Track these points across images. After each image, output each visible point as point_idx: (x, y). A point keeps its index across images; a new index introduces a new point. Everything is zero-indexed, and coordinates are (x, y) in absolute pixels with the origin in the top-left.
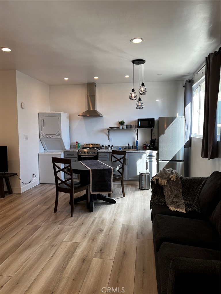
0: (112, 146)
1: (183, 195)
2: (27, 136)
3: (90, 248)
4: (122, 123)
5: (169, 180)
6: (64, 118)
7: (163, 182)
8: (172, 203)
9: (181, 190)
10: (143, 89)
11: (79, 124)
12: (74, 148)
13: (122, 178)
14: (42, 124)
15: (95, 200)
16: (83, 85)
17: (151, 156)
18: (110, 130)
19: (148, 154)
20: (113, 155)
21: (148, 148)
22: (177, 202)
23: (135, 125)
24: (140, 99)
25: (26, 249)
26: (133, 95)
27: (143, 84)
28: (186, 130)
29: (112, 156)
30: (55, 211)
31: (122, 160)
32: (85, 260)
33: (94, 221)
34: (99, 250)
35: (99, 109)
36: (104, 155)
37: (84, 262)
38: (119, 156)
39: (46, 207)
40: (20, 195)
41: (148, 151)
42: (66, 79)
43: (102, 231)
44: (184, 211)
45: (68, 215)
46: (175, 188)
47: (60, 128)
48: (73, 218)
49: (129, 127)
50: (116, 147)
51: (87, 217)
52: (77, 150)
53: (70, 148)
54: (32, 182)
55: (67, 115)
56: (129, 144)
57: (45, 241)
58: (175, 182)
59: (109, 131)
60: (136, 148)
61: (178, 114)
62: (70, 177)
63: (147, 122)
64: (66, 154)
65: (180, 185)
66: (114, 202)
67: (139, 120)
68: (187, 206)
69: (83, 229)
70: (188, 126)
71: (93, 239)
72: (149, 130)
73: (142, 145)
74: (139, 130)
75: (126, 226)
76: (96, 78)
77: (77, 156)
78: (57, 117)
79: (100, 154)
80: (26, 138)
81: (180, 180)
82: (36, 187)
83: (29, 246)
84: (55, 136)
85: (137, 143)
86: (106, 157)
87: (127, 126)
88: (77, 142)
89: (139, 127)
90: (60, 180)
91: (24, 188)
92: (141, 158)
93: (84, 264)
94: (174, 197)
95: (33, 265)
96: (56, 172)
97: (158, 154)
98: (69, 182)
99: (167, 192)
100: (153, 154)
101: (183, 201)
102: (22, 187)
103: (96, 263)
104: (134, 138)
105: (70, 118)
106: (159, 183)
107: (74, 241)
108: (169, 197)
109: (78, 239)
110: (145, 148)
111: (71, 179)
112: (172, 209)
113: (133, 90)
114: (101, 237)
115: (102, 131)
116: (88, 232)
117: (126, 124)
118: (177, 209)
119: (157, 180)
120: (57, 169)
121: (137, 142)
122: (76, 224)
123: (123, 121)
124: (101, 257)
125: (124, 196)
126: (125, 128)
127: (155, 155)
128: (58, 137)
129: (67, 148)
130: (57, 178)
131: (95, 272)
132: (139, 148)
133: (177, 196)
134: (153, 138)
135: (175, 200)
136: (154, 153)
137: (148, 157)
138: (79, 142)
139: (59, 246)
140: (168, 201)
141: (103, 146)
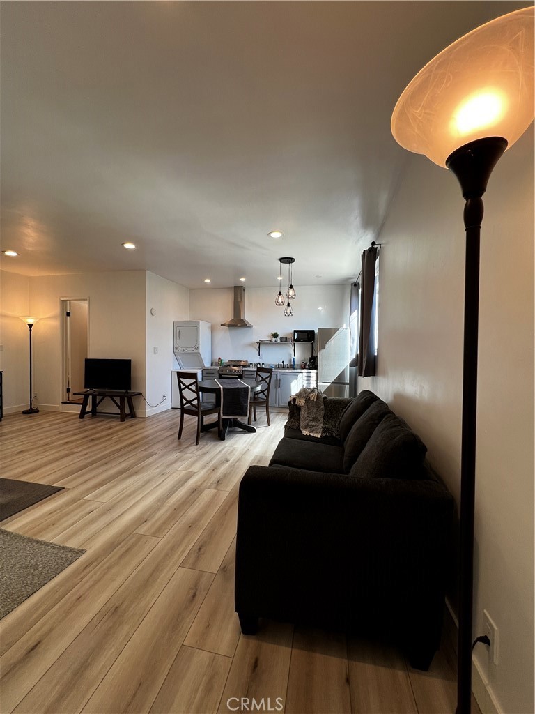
0: (263, 364)
1: (324, 419)
2: (157, 348)
3: (205, 479)
4: (275, 335)
5: (308, 400)
6: (204, 329)
7: (301, 402)
8: (306, 427)
9: (323, 413)
10: (291, 292)
11: (223, 335)
12: (216, 365)
13: (267, 402)
14: (177, 335)
15: (230, 427)
16: (229, 288)
17: (309, 377)
18: (260, 344)
19: (305, 375)
20: (259, 373)
21: (307, 367)
22: (313, 426)
23: (291, 337)
24: (289, 305)
25: (131, 476)
26: (280, 300)
27: (291, 287)
28: (352, 344)
29: (257, 374)
30: (179, 438)
31: (268, 380)
32: (196, 491)
33: (222, 450)
34: (216, 481)
35: (247, 317)
36: (250, 374)
37: (194, 492)
38: (265, 375)
39: (170, 433)
40: (144, 419)
41: (305, 371)
42: (207, 281)
43: (227, 461)
44: (319, 436)
45: (193, 443)
46: (315, 410)
47: (197, 341)
48: (198, 446)
49: (284, 340)
50: (267, 365)
51: (215, 446)
52: (218, 368)
53: (212, 365)
54: (161, 406)
55: (209, 325)
56: (283, 362)
57: (156, 469)
58: (317, 403)
60: (292, 366)
61: (342, 324)
62: (195, 396)
63: (306, 334)
64: (205, 372)
65: (322, 406)
66: (254, 431)
67: (295, 331)
68: (325, 430)
69: (207, 458)
70: (353, 340)
71: (214, 469)
72: (309, 344)
73: (300, 363)
74: (297, 344)
75: (258, 457)
76: (243, 280)
77: (217, 375)
78: (194, 327)
79: (245, 373)
80: (155, 351)
81: (322, 400)
82: (165, 412)
83: (136, 473)
84: (191, 350)
85: (294, 361)
87: (281, 338)
88: (219, 358)
89: (295, 340)
90: (186, 400)
91: (149, 411)
92: (296, 379)
93: (193, 494)
94: (310, 420)
95: (134, 492)
96: (181, 390)
97: (317, 374)
98: (195, 402)
99: (303, 413)
100: (311, 375)
101: (322, 425)
102: (147, 410)
103: (207, 495)
104: (291, 355)
105: (212, 329)
106: (296, 403)
107: (190, 470)
108: (305, 420)
109: (194, 469)
110: (303, 366)
111: (198, 398)
112: (305, 433)
113: (280, 294)
114: (223, 469)
115: (251, 345)
116: (210, 461)
117: (280, 336)
118: (311, 434)
119: (294, 399)
120: (183, 387)
121: (294, 359)
122: (198, 453)
123: (277, 333)
124: (215, 488)
125: (269, 425)
126: (279, 341)
127: (315, 375)
128: (195, 351)
129: (207, 365)
130: (182, 397)
131: (202, 503)
132: (296, 366)
133: (315, 419)
134: (314, 355)
135: (312, 423)
136: (313, 372)
137: (306, 378)
138: (222, 359)
139: (171, 474)
140: (303, 424)
141: (251, 364)
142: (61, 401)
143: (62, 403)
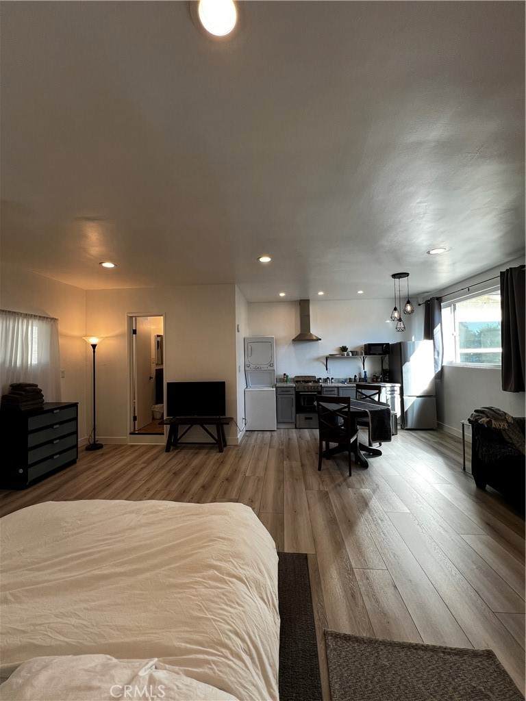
0: (332, 379)
2: (240, 367)
4: (344, 349)
10: (409, 308)
14: (248, 351)
17: (393, 391)
19: (389, 389)
20: (360, 390)
21: (379, 380)
23: (361, 351)
26: (396, 315)
28: (436, 357)
29: (357, 391)
35: (314, 331)
36: (330, 390)
40: (237, 446)
42: (282, 295)
47: (272, 357)
49: (354, 353)
50: (336, 379)
56: (355, 376)
59: (327, 358)
61: (413, 338)
63: (379, 347)
64: (279, 390)
67: (366, 345)
72: (379, 357)
73: (373, 376)
74: (366, 357)
77: (294, 393)
78: (267, 343)
79: (325, 389)
84: (265, 367)
85: (365, 375)
86: (333, 393)
87: (352, 352)
88: (285, 374)
89: (365, 354)
97: (401, 388)
100: (396, 388)
102: (239, 436)
104: (360, 368)
110: (375, 380)
113: (395, 309)
115: (318, 359)
117: (349, 350)
121: (365, 372)
123: (345, 347)
126: (351, 354)
128: (269, 368)
132: (368, 380)
136: (397, 386)
137: (390, 393)
138: (288, 374)
141: (320, 379)
142: (128, 433)
143: (131, 434)
